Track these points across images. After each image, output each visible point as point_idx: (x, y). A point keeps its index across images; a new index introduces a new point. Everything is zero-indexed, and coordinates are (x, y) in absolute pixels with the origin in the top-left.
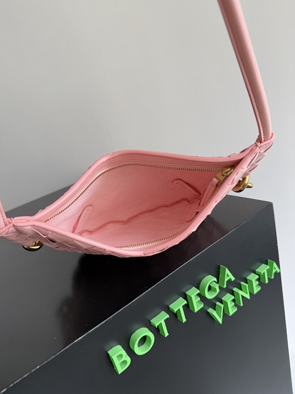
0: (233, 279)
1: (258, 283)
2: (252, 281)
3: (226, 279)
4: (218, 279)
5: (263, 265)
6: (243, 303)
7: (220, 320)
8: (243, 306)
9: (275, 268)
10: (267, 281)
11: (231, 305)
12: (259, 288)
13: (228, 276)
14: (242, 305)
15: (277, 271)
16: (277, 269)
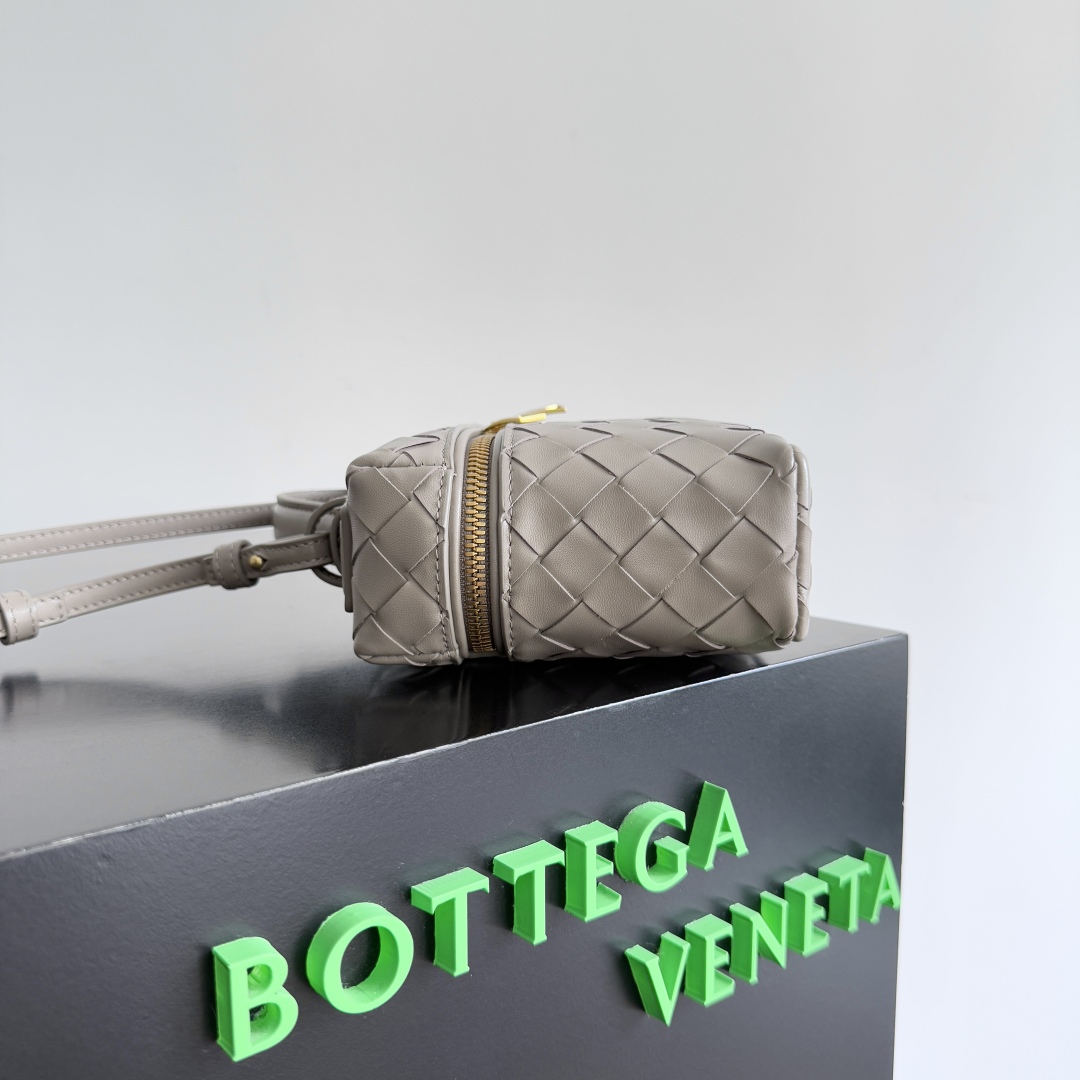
0: (742, 849)
1: (821, 912)
2: (802, 897)
3: (719, 838)
4: (690, 821)
5: (847, 859)
6: (759, 976)
7: (668, 1007)
8: (756, 986)
9: (887, 887)
10: (853, 926)
11: (715, 957)
12: (824, 942)
13: (726, 828)
14: (754, 979)
15: (890, 902)
16: (893, 891)
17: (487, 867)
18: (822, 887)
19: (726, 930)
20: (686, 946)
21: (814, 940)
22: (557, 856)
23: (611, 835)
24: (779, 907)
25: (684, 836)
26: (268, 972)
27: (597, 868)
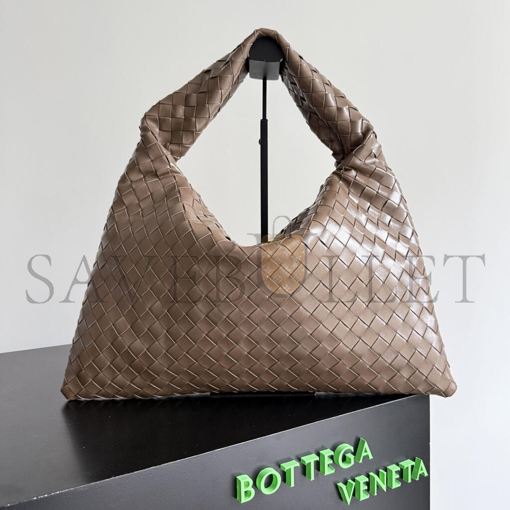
0: (371, 457)
1: (398, 476)
2: (392, 471)
3: (364, 454)
4: (356, 449)
5: (409, 460)
6: (377, 493)
7: (349, 500)
8: (376, 496)
9: (422, 470)
10: (410, 481)
11: (363, 488)
12: (399, 485)
13: (366, 452)
14: (376, 494)
15: (424, 474)
16: (425, 471)
17: (299, 460)
18: (399, 469)
19: (367, 480)
20: (354, 483)
21: (396, 485)
22: (317, 458)
23: (332, 453)
24: (384, 474)
25: (354, 454)
26: (248, 483)
27: (328, 461)
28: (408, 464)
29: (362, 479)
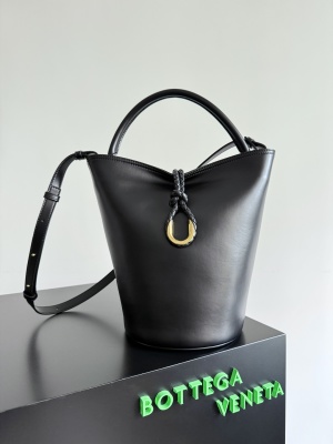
0: (241, 382)
1: (261, 395)
3: (236, 380)
10: (270, 398)
11: (235, 404)
12: (262, 401)
13: (237, 377)
14: (245, 408)
16: (281, 391)
17: (187, 385)
18: (262, 390)
19: (238, 398)
20: (228, 401)
21: (260, 401)
22: (201, 384)
23: (212, 380)
24: (251, 394)
26: (149, 402)
27: (209, 386)
28: (268, 386)
29: (234, 397)
